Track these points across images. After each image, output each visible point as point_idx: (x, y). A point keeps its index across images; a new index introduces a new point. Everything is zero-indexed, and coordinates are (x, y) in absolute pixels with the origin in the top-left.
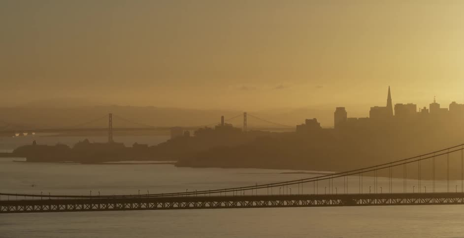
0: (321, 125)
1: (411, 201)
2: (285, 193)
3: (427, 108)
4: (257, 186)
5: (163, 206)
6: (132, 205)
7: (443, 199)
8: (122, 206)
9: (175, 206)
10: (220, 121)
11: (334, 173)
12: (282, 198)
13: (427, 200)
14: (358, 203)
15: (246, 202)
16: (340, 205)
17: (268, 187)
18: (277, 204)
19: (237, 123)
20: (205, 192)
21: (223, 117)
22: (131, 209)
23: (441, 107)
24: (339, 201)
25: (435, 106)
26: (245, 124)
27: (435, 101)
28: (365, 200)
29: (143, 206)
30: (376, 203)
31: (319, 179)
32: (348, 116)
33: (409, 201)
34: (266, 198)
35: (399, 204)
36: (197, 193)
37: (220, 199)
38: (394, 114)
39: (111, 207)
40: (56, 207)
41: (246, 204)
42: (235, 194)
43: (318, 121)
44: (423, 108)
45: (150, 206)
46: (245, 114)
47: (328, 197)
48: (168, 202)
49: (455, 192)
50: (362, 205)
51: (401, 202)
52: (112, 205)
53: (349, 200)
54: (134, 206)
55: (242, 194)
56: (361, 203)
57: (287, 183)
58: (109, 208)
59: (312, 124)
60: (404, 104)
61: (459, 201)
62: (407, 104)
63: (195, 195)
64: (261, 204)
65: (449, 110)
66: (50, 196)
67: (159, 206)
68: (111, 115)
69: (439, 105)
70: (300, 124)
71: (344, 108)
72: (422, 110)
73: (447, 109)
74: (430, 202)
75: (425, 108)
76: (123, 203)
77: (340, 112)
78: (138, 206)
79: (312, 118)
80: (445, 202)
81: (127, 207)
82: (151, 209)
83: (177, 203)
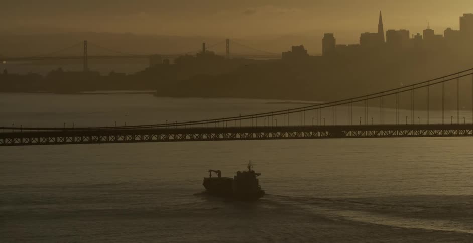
0: (308, 52)
1: (404, 133)
2: (270, 125)
3: (420, 35)
4: (240, 117)
5: (141, 139)
6: (108, 138)
7: (438, 131)
8: (97, 138)
9: (154, 138)
10: (201, 48)
11: (322, 103)
12: (267, 129)
13: (421, 131)
14: (348, 135)
15: (229, 134)
16: (328, 137)
17: (252, 118)
18: (262, 136)
19: (220, 50)
20: (186, 124)
21: (204, 44)
22: (107, 141)
23: (436, 33)
24: (327, 132)
25: (429, 32)
26: (228, 52)
27: (429, 27)
28: (354, 132)
29: (120, 139)
30: (366, 135)
31: (306, 109)
32: (337, 43)
33: (401, 133)
34: (251, 130)
35: (391, 136)
36: (177, 124)
37: (201, 131)
38: (385, 40)
39: (86, 140)
40: (28, 140)
41: (229, 137)
42: (217, 126)
43: (305, 48)
44: (416, 34)
45: (128, 138)
46: (228, 41)
47: (315, 129)
48: (147, 134)
49: (450, 123)
50: (352, 137)
51: (393, 134)
52: (88, 137)
53: (338, 132)
54: (110, 138)
55: (225, 126)
56: (351, 135)
57: (272, 114)
58: (84, 141)
59: (299, 51)
60: (396, 30)
61: (454, 133)
62: (399, 30)
63: (175, 127)
64: (245, 136)
65: (443, 36)
66: (21, 128)
67: (137, 138)
68: (85, 43)
69: (433, 31)
70: (286, 51)
71: (332, 35)
72: (415, 36)
73: (442, 35)
74: (424, 134)
75: (418, 34)
76: (99, 136)
77: (329, 39)
78: (114, 138)
79: (299, 45)
80: (439, 134)
81: (103, 139)
82: (128, 141)
83: (156, 135)
